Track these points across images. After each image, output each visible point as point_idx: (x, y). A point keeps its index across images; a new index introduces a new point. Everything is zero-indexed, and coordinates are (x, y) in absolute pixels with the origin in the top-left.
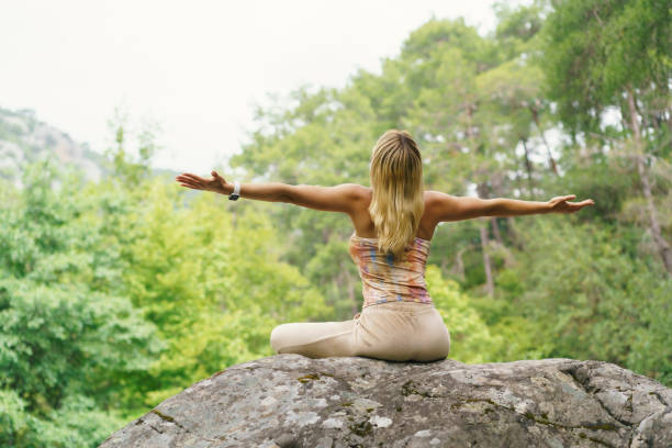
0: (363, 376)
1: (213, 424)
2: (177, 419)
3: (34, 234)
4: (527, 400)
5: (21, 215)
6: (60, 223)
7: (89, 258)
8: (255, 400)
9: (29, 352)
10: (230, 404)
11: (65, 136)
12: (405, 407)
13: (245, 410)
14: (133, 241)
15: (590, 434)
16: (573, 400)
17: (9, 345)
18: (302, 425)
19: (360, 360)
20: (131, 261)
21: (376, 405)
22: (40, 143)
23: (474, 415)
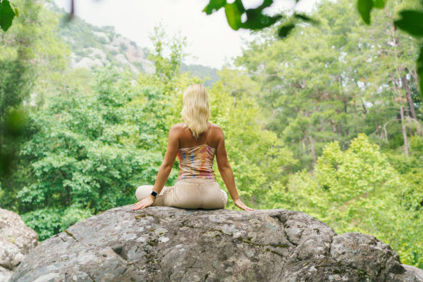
0: (171, 217)
1: (90, 238)
2: (74, 235)
3: (102, 112)
4: (243, 231)
5: (95, 100)
6: (119, 105)
7: (137, 128)
8: (112, 228)
9: (98, 186)
10: (101, 228)
11: (133, 44)
12: (179, 233)
13: (107, 232)
14: (164, 117)
15: (273, 249)
16: (269, 232)
17: (86, 181)
18: (127, 240)
19: (172, 208)
20: (164, 129)
21: (165, 231)
22: (117, 49)
23: (209, 238)
